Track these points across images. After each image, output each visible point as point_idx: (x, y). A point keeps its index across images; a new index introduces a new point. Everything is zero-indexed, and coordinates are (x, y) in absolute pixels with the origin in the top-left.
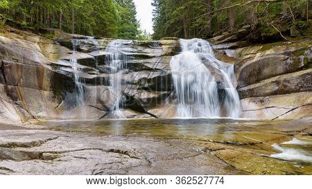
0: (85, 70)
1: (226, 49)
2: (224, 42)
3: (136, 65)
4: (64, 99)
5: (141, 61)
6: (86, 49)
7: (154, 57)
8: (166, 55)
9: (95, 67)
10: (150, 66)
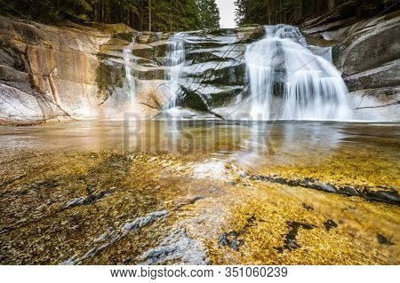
0: (139, 62)
1: (323, 31)
2: (321, 25)
3: (201, 55)
4: (111, 94)
5: (208, 50)
7: (226, 45)
8: (240, 42)
9: (154, 59)
10: (219, 55)
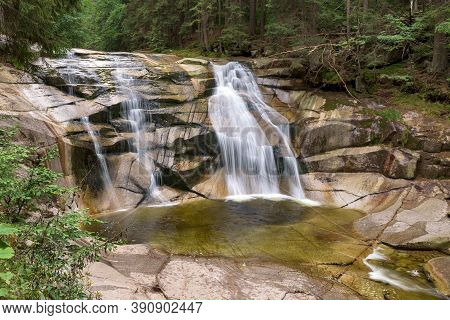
3: (164, 117)
5: (170, 110)
6: (90, 93)
9: (110, 123)
10: (184, 118)
